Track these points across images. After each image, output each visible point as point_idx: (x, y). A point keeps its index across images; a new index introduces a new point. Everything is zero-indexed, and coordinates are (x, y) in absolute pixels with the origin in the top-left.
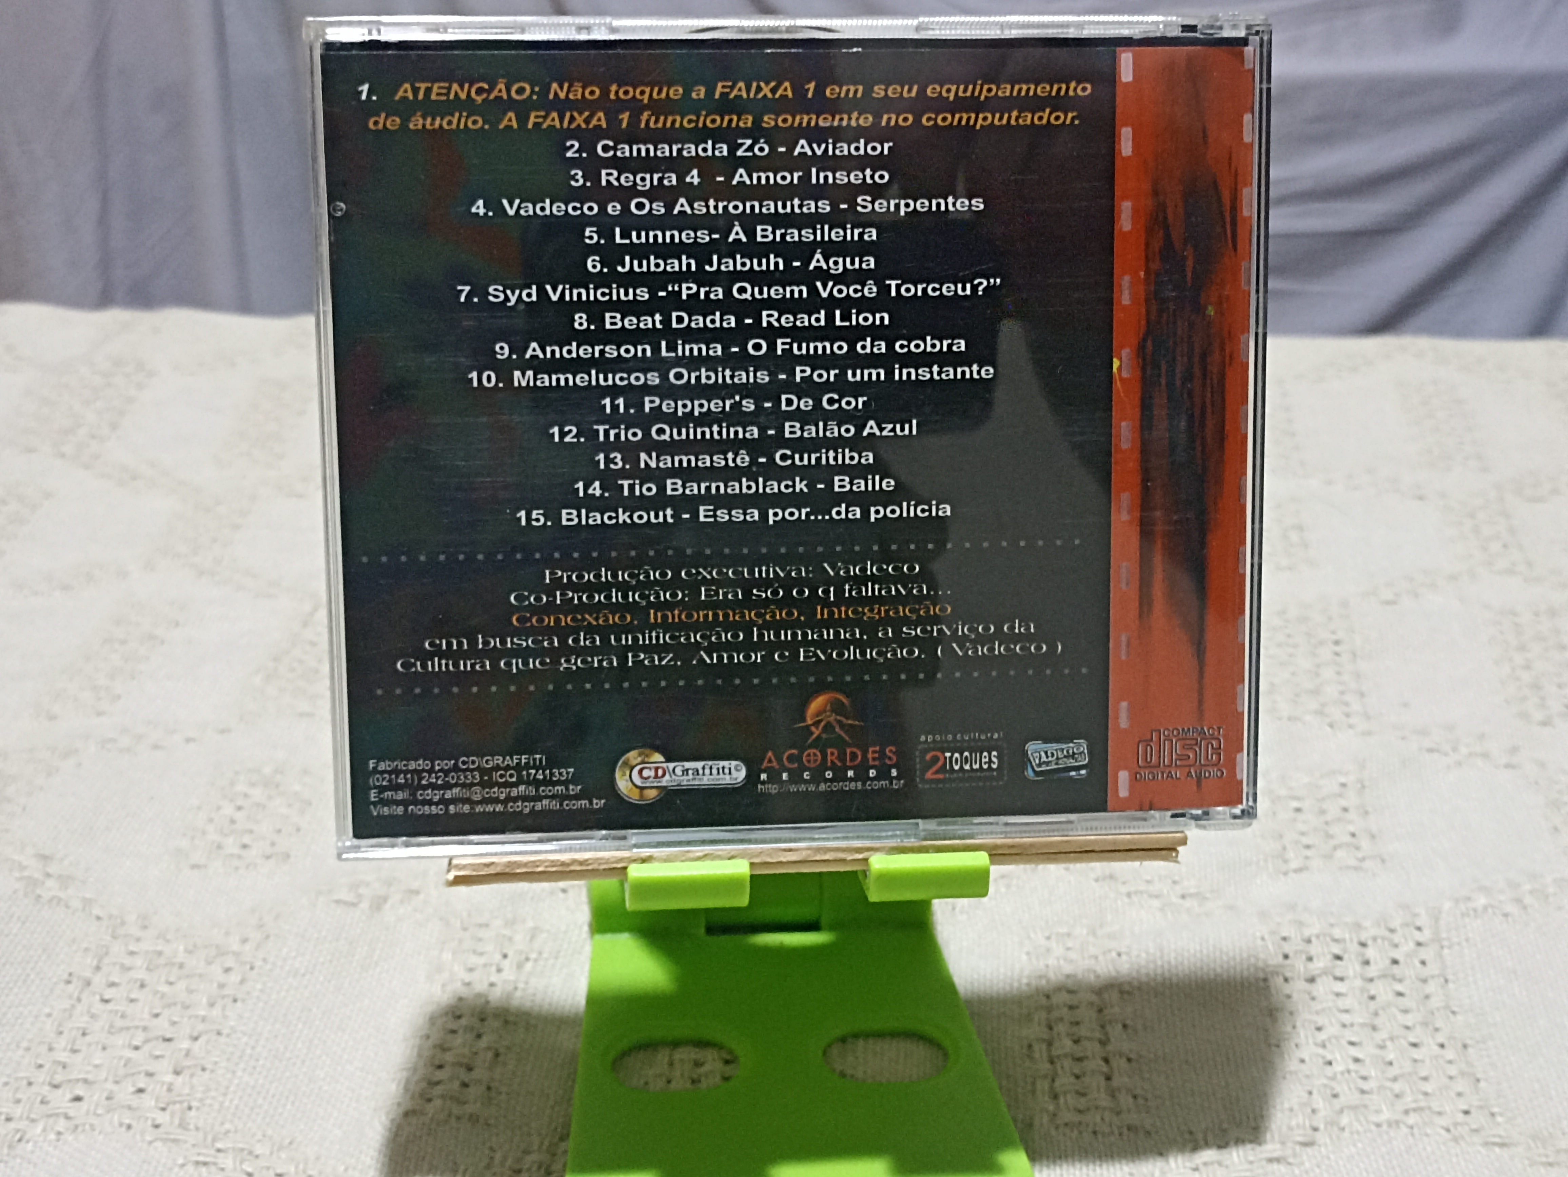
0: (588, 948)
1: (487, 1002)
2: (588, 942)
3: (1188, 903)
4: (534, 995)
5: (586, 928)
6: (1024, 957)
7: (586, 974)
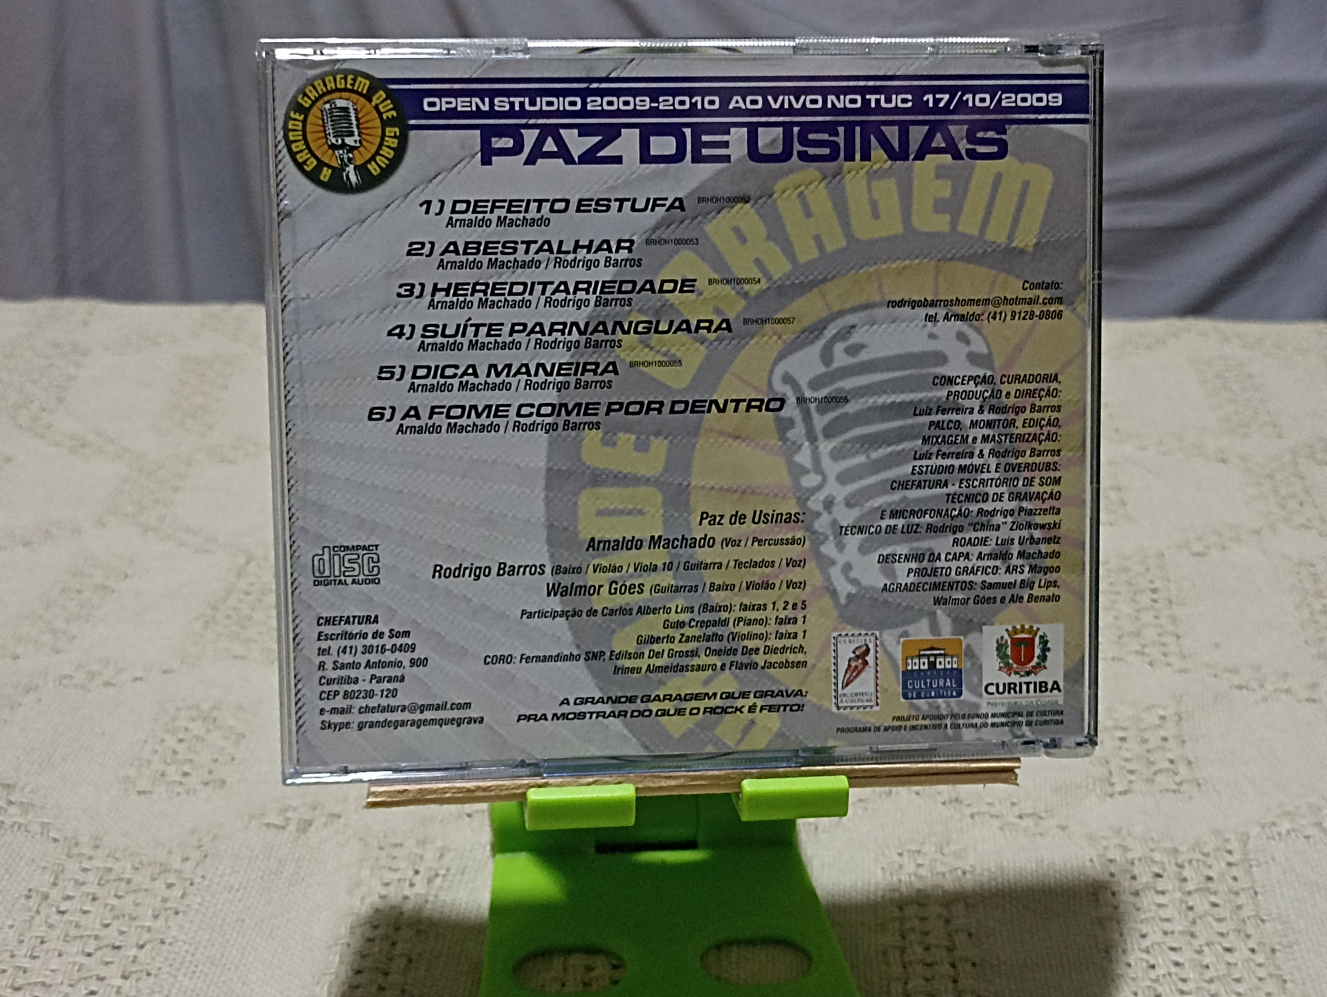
0: (490, 866)
1: (402, 913)
2: (491, 860)
3: (1025, 823)
4: (443, 907)
5: (488, 848)
6: (879, 872)
7: (490, 888)
